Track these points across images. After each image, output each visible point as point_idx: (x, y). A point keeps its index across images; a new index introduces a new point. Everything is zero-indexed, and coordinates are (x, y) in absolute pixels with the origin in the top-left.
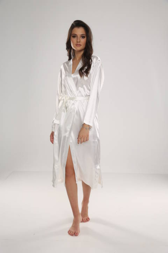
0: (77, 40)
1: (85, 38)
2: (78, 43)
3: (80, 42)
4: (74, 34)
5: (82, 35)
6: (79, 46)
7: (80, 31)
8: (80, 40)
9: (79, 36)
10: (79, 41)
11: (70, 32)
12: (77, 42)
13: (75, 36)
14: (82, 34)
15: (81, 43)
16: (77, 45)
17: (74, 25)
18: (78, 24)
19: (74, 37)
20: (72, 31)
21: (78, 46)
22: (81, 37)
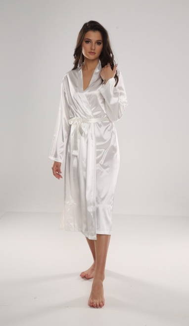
0: (91, 47)
5: (98, 40)
13: (88, 41)
16: (90, 53)
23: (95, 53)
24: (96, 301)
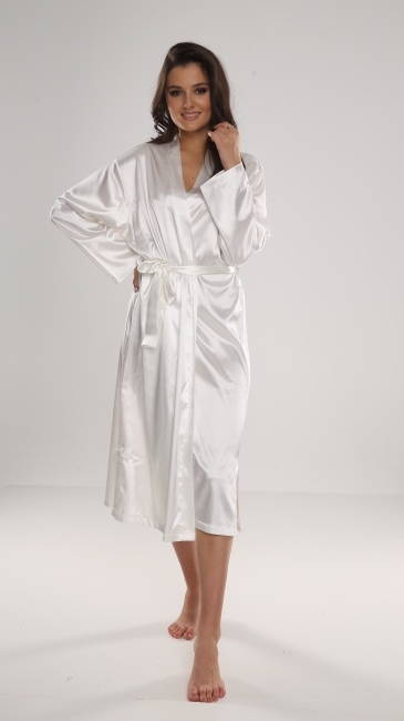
1: (207, 94)
4: (173, 87)
13: (177, 92)
19: (175, 94)
20: (169, 76)
22: (195, 91)
24: (205, 687)
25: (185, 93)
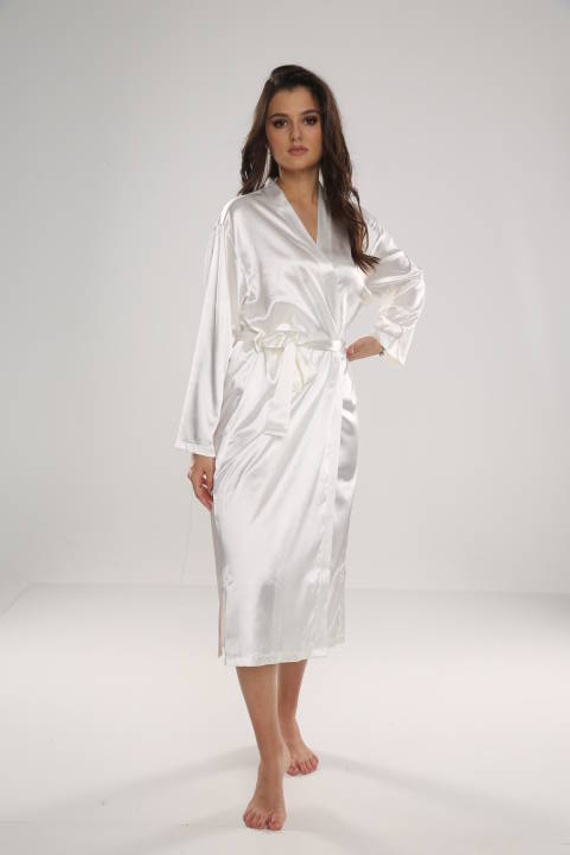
0: (291, 134)
1: (318, 124)
2: (297, 144)
3: (300, 139)
4: (277, 115)
5: (307, 112)
6: (301, 152)
7: (296, 103)
8: (301, 133)
9: (295, 119)
10: (296, 135)
11: (263, 111)
12: (293, 140)
13: (281, 121)
14: (304, 109)
15: (306, 145)
16: (292, 150)
17: (276, 82)
18: (289, 77)
19: (279, 124)
20: (271, 104)
21: (296, 153)
22: (303, 121)
23: (303, 150)
25: (291, 122)
